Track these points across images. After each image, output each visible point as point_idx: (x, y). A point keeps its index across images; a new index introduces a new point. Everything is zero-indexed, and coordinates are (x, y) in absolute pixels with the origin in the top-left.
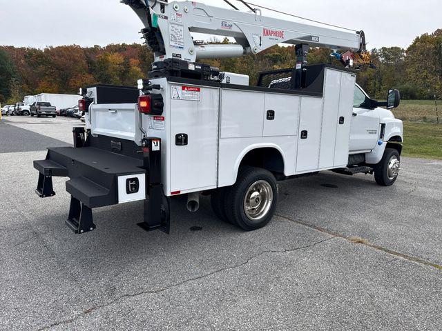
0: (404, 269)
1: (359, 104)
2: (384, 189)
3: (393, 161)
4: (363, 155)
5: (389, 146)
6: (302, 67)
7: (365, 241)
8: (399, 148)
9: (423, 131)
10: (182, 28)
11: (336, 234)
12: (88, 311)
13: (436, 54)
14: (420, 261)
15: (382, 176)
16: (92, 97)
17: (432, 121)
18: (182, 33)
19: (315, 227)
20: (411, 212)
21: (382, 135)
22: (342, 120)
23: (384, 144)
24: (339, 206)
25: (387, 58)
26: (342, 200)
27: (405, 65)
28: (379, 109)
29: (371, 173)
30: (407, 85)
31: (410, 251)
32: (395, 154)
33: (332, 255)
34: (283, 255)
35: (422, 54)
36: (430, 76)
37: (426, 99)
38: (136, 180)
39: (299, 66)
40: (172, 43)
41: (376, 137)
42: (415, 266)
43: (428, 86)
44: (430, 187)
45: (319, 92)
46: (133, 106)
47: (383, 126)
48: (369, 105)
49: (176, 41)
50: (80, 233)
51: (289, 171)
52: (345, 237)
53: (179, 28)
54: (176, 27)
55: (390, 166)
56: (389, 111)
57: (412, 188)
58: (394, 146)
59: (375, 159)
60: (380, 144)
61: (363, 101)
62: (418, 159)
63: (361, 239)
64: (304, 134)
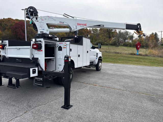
0: (107, 90)
1: (91, 48)
2: (98, 72)
3: (100, 64)
4: (93, 62)
5: (99, 59)
6: (77, 37)
7: (97, 85)
8: (101, 60)
9: (106, 55)
10: (44, 24)
11: (89, 84)
12: (25, 112)
13: (107, 31)
14: (110, 88)
15: (98, 68)
16: (6, 44)
17: (108, 52)
18: (44, 25)
19: (83, 83)
20: (106, 77)
21: (97, 56)
22: (88, 52)
23: (98, 59)
24: (88, 77)
25: (94, 32)
26: (88, 76)
27: (99, 35)
28: (96, 49)
29: (95, 68)
30: (100, 41)
31: (108, 86)
32: (100, 62)
33: (90, 89)
34: (77, 91)
35: (104, 31)
36: (106, 38)
37: (105, 45)
38: (35, 69)
39: (76, 36)
40: (40, 28)
41: (96, 57)
42: (110, 89)
43: (105, 41)
44: (109, 70)
45: (82, 44)
46: (29, 47)
47: (97, 54)
48: (93, 48)
49: (41, 27)
50: (16, 88)
51: (76, 67)
52: (92, 84)
53: (43, 24)
54: (41, 23)
55: (100, 65)
56: (98, 50)
57: (105, 71)
58: (100, 60)
59: (96, 63)
60: (97, 59)
61: (91, 47)
62: (105, 63)
63: (96, 84)
64: (79, 56)
